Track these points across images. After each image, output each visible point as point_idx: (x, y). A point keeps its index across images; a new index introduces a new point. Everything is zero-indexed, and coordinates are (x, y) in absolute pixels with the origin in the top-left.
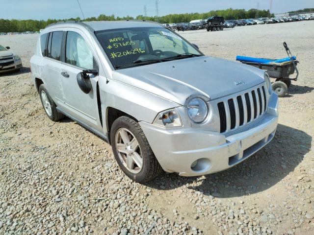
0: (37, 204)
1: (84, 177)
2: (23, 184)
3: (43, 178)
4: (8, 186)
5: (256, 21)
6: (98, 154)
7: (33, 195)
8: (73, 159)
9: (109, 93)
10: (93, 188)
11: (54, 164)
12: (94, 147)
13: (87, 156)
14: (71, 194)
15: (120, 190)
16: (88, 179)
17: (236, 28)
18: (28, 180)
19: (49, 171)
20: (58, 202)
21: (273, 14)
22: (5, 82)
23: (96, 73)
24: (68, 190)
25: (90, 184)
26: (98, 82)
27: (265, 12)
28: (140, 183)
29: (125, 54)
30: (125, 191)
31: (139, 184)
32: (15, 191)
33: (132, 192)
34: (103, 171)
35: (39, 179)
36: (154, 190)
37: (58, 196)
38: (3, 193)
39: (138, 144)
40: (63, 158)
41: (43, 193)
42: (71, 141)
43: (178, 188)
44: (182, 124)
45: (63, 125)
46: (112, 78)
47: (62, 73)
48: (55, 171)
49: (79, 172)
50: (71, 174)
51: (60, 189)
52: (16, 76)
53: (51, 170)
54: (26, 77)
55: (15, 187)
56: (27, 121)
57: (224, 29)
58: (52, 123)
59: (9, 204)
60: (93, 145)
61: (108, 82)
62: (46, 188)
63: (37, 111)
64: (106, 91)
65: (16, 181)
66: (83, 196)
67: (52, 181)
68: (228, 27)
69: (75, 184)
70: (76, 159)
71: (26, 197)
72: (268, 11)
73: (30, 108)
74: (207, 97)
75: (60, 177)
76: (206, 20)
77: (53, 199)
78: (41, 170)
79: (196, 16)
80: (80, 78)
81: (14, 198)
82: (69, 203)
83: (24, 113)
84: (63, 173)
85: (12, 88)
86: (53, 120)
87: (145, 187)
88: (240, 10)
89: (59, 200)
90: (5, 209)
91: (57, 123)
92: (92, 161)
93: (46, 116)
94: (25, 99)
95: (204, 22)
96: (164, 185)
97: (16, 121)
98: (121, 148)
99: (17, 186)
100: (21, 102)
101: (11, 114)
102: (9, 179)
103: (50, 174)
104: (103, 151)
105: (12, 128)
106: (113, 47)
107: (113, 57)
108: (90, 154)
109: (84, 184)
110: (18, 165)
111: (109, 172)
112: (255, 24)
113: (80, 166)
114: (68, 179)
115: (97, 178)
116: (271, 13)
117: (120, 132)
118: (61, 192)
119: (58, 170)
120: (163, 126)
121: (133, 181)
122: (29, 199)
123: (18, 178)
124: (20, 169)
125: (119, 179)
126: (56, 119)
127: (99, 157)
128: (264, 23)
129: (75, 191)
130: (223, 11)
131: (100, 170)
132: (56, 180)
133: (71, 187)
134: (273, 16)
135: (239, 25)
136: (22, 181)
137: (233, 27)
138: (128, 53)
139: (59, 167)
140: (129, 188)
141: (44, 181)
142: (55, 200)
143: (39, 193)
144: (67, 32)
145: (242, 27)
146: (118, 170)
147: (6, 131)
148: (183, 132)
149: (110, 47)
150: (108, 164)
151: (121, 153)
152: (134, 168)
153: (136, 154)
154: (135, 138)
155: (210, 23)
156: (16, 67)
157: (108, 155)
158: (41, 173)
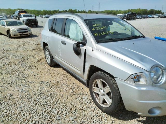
0: (47, 120)
1: (71, 105)
2: (37, 105)
3: (48, 102)
4: (29, 105)
5: (154, 16)
6: (77, 90)
7: (44, 113)
8: (63, 91)
9: (94, 57)
10: (78, 113)
11: (53, 94)
12: (75, 85)
13: (71, 90)
14: (65, 116)
15: (95, 116)
16: (75, 106)
17: (143, 19)
18: (40, 102)
19: (51, 98)
20: (59, 120)
21: (163, 13)
22: (23, 41)
23: (84, 44)
24: (63, 112)
25: (76, 110)
26: (85, 50)
27: (159, 11)
28: (107, 114)
29: (103, 34)
30: (98, 117)
31: (105, 114)
32: (33, 109)
33: (103, 119)
34: (82, 101)
35: (46, 102)
36: (116, 119)
37: (58, 116)
38: (27, 109)
39: (110, 90)
40: (58, 90)
41: (49, 112)
42: (61, 79)
43: (131, 120)
44: (146, 83)
45: (56, 69)
46: (95, 48)
47: (61, 42)
48: (55, 98)
49: (68, 101)
50: (64, 101)
51: (59, 111)
52: (28, 39)
53: (52, 97)
54: (33, 40)
55: (33, 106)
56: (36, 65)
57: (136, 19)
58: (50, 67)
59: (31, 118)
60: (74, 83)
61: (93, 50)
62: (50, 109)
63: (41, 60)
64: (92, 56)
65: (33, 103)
66: (73, 117)
67: (53, 104)
68: (138, 19)
69: (67, 108)
70: (66, 91)
71: (40, 114)
72: (161, 11)
73: (37, 57)
74: (163, 67)
75: (58, 103)
76: (126, 14)
77: (56, 117)
78: (47, 96)
79: (120, 12)
80: (75, 46)
81: (33, 114)
82: (65, 122)
83: (34, 60)
84: (59, 100)
85: (27, 45)
86: (50, 66)
87: (110, 116)
88: (144, 10)
89: (59, 118)
90: (29, 121)
91: (52, 68)
92: (75, 94)
93: (46, 63)
94: (34, 52)
95: (125, 15)
96: (121, 117)
97: (30, 64)
98: (96, 90)
99: (34, 106)
100: (32, 53)
101: (28, 60)
102: (29, 100)
103: (52, 100)
104: (80, 88)
105: (29, 68)
106: (96, 30)
107: (96, 35)
108: (73, 89)
109: (73, 109)
110: (34, 92)
111: (86, 103)
112: (154, 17)
113: (68, 97)
114: (63, 105)
115: (79, 106)
116: (162, 12)
117: (97, 80)
118: (59, 113)
119: (56, 97)
120: (133, 84)
121: (102, 112)
122: (42, 115)
123: (34, 100)
124: (35, 95)
125: (93, 108)
126: (52, 66)
127: (78, 92)
128: (159, 18)
129: (68, 114)
130: (135, 10)
131: (81, 100)
132: (55, 104)
133: (65, 111)
134: (163, 14)
135: (144, 18)
136: (37, 103)
137: (141, 19)
138: (104, 33)
139: (56, 96)
140: (100, 116)
141: (49, 104)
142: (57, 118)
143: (47, 112)
144: (67, 19)
145: (146, 19)
146: (91, 102)
147: (25, 70)
148: (147, 89)
149: (93, 29)
150: (85, 97)
151: (95, 93)
152: (103, 103)
153: (106, 96)
154: (108, 86)
155: (128, 16)
156: (28, 34)
157: (84, 91)
158: (47, 99)
